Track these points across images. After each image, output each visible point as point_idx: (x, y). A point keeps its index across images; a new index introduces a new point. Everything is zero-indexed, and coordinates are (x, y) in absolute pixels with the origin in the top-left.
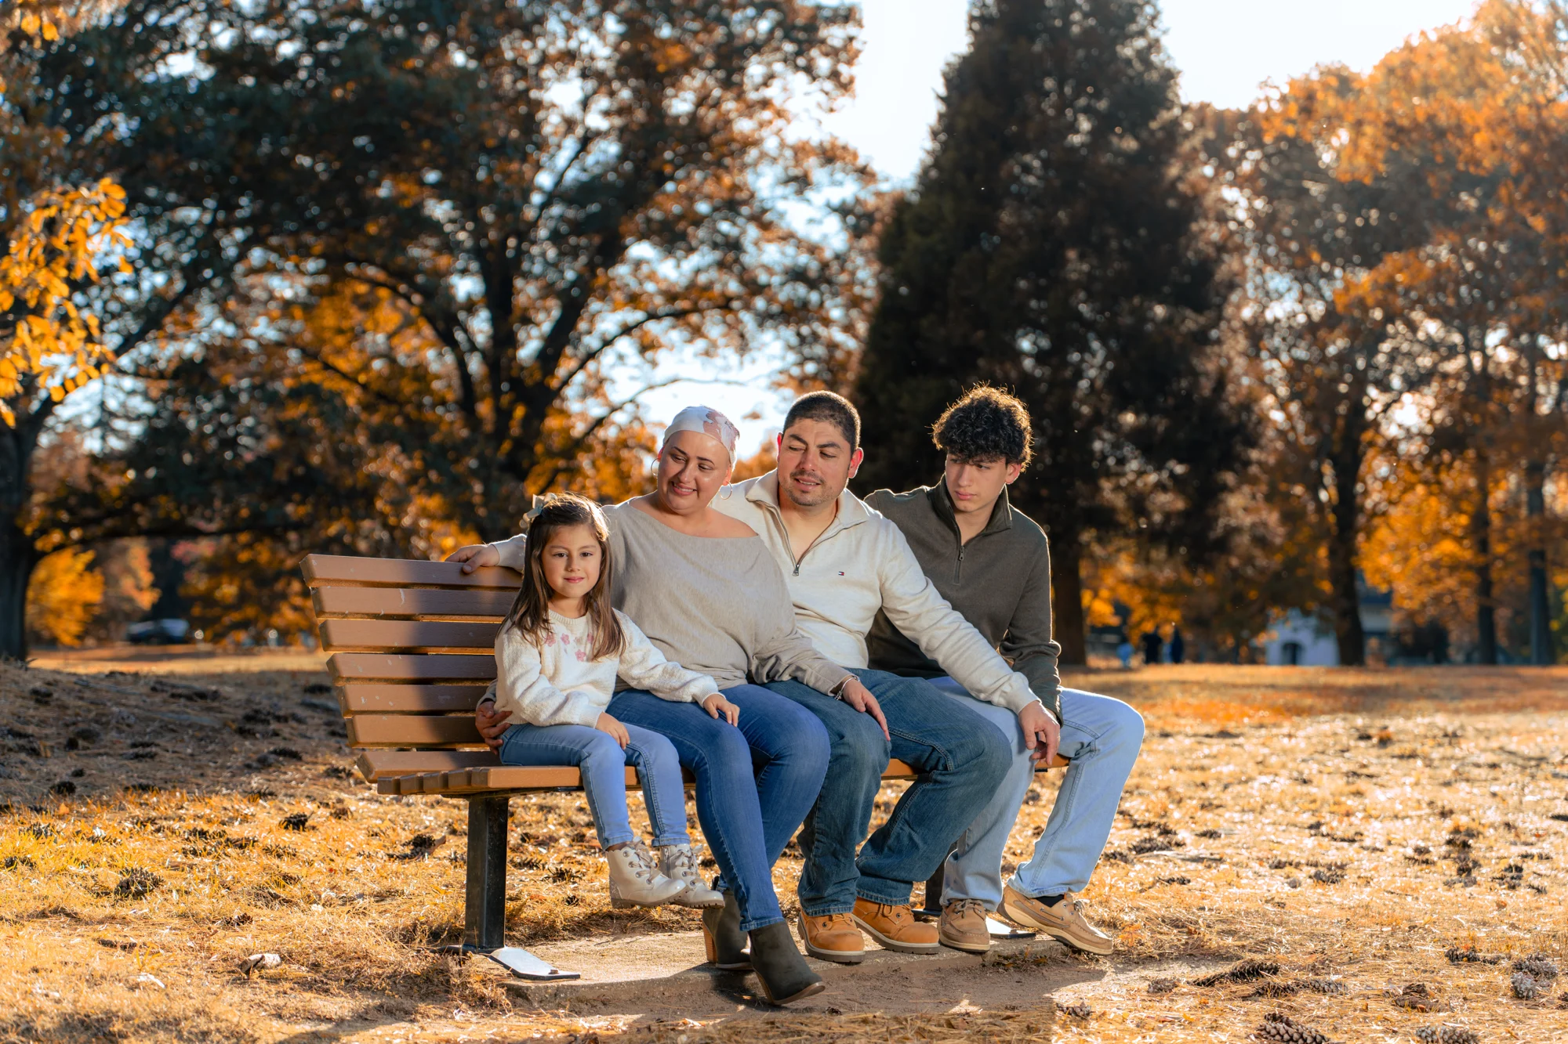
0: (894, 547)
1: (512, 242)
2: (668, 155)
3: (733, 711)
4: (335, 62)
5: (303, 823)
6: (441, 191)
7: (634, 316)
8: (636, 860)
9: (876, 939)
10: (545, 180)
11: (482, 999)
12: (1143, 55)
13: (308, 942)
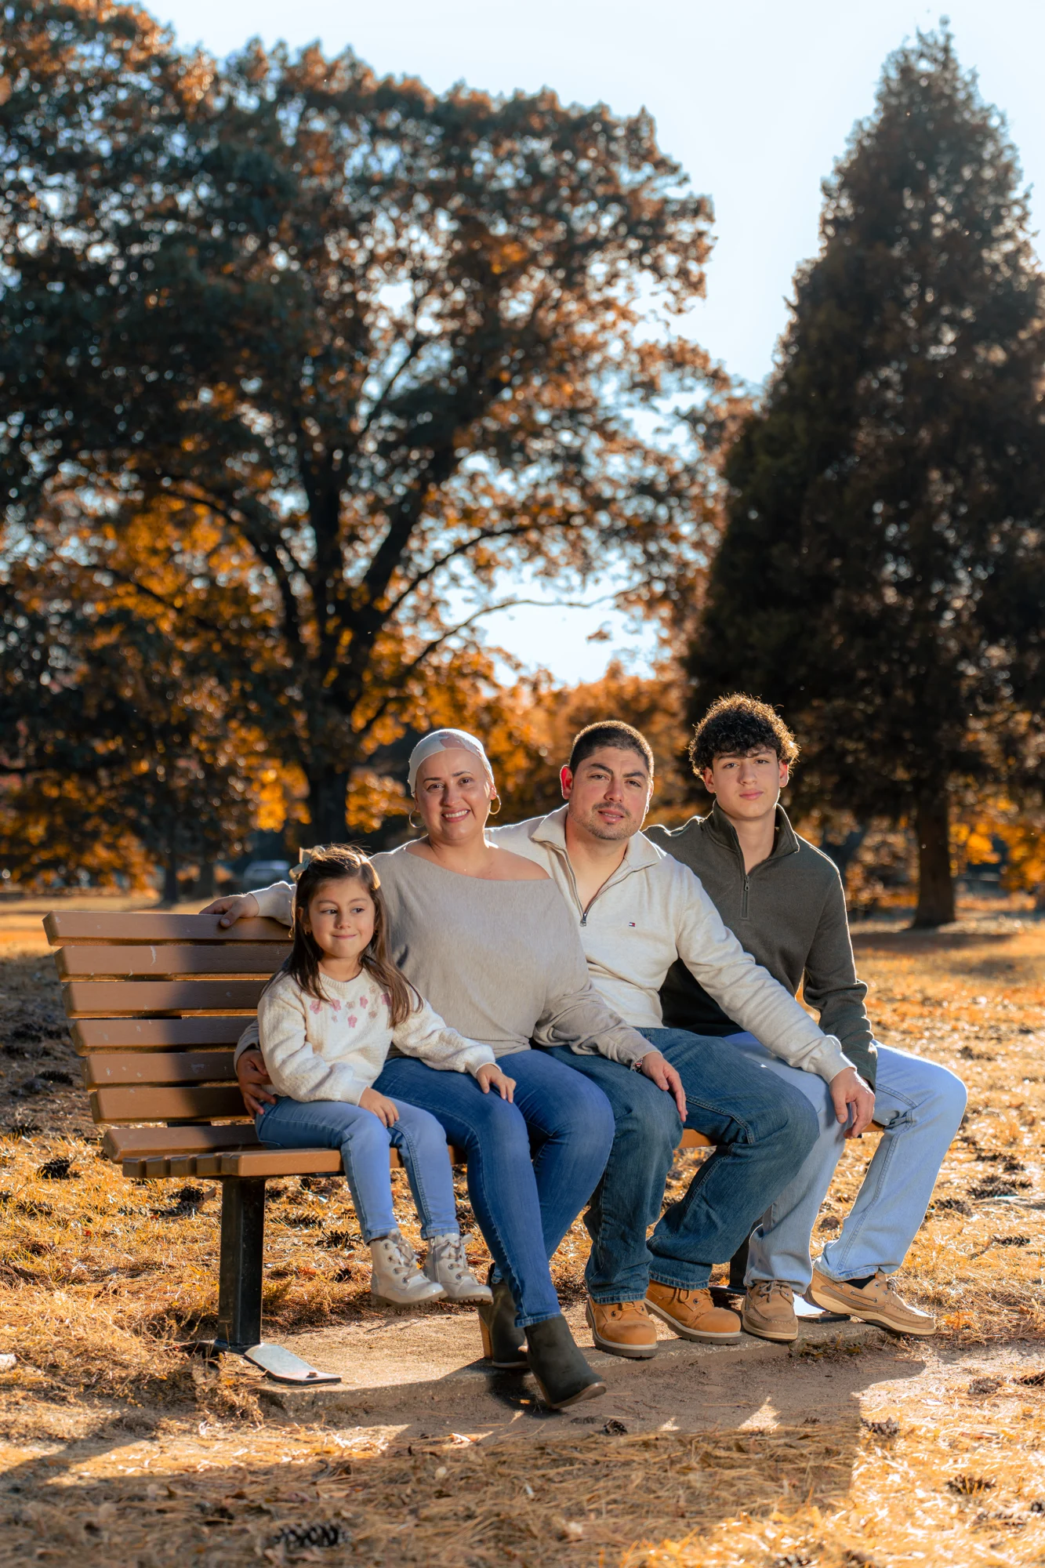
0: (690, 893)
1: (338, 455)
2: (505, 361)
3: (508, 1085)
4: (148, 265)
5: (65, 1169)
6: (261, 402)
7: (466, 535)
8: (397, 1255)
9: (672, 1327)
10: (373, 388)
11: (232, 1408)
12: (1011, 259)
13: (47, 1337)
